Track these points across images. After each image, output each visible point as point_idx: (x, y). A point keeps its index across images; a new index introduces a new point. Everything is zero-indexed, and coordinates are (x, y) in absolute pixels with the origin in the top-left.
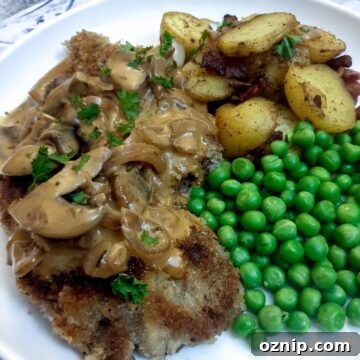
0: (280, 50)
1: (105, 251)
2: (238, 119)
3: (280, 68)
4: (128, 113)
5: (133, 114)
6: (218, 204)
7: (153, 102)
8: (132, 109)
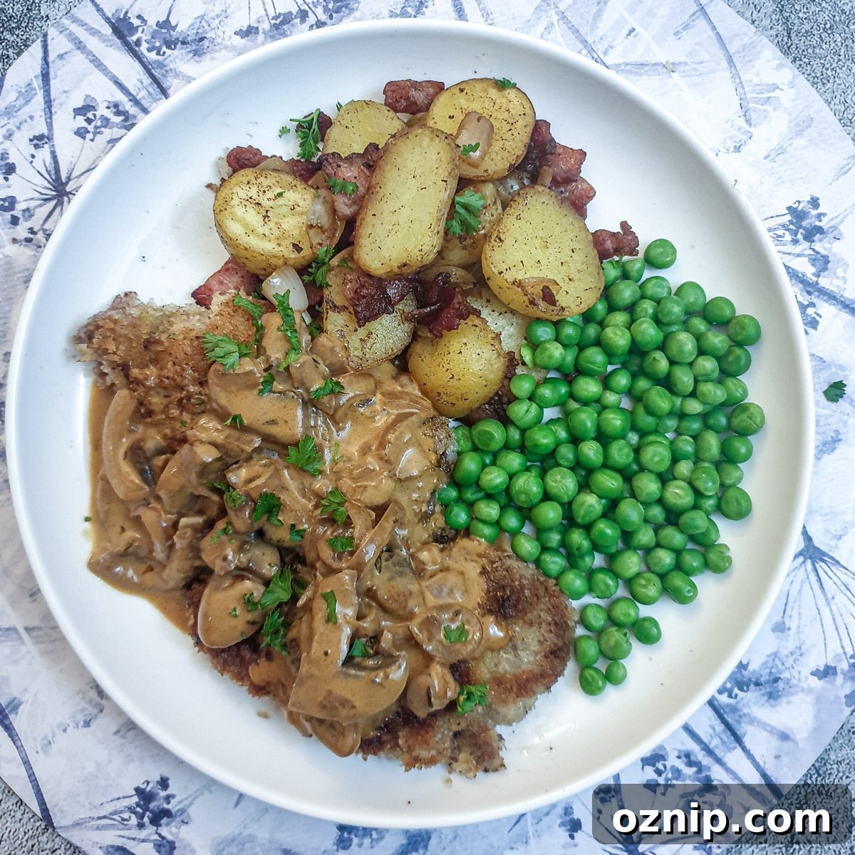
0: (456, 228)
1: (429, 689)
2: (454, 383)
3: (464, 248)
4: (309, 468)
5: (318, 466)
6: (490, 510)
7: (325, 422)
8: (310, 460)
